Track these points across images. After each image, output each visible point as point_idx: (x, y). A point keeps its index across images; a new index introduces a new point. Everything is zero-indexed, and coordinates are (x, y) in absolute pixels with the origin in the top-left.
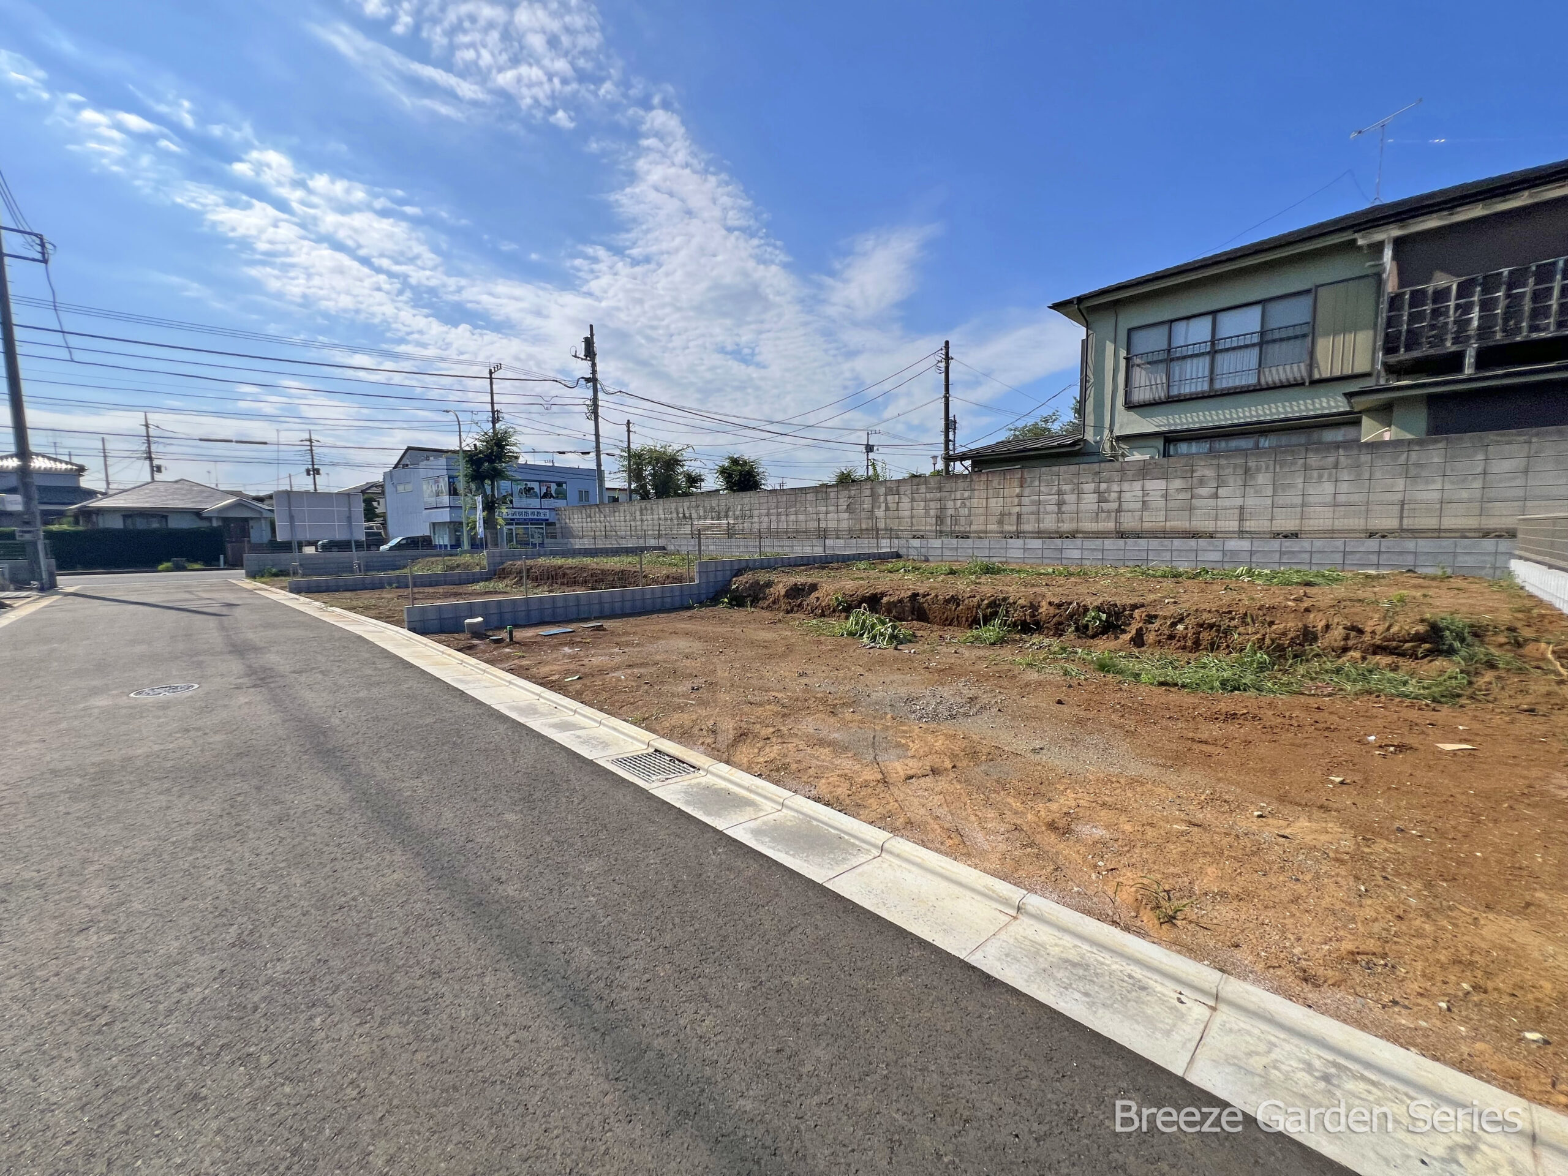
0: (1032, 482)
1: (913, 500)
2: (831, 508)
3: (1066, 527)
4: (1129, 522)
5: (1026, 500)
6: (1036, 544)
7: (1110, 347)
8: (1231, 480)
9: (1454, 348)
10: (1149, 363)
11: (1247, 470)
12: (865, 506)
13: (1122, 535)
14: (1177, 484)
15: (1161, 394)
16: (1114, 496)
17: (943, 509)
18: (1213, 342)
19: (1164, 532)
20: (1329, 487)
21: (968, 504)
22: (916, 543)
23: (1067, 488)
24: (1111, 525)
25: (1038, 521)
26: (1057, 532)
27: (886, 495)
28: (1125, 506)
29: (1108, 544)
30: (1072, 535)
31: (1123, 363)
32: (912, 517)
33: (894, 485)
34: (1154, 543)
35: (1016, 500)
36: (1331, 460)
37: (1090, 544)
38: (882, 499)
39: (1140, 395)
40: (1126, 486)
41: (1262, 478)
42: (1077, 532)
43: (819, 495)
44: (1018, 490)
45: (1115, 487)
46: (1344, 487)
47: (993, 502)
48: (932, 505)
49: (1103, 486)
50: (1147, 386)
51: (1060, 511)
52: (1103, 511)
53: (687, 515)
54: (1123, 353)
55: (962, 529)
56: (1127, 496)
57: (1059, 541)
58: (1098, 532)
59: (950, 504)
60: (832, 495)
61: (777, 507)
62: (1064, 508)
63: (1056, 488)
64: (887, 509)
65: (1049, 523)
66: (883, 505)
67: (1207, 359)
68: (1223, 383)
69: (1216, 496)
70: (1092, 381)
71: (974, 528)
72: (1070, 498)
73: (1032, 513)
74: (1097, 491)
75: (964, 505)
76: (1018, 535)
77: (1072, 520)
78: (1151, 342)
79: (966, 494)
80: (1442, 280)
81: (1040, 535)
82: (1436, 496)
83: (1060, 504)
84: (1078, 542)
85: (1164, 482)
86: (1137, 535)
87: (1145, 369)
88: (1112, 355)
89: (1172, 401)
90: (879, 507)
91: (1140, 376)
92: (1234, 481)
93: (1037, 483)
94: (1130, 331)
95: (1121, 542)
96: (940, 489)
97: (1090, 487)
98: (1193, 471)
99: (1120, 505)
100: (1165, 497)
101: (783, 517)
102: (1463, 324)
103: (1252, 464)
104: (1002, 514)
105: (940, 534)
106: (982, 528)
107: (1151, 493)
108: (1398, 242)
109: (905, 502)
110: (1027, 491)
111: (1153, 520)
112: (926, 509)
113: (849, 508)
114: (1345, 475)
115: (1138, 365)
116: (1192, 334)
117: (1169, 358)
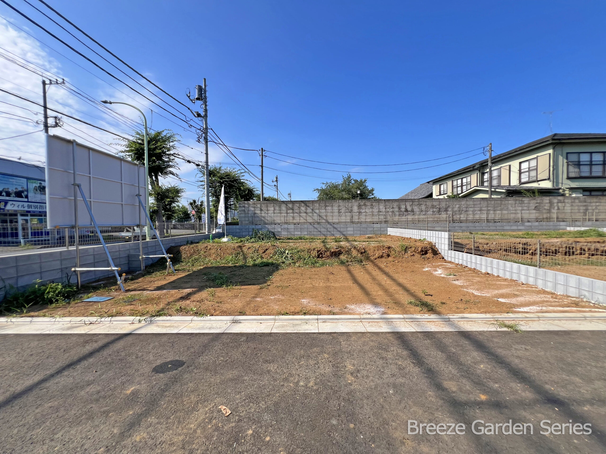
2: (525, 208)
7: (561, 158)
10: (574, 165)
12: (546, 207)
15: (577, 175)
18: (592, 162)
27: (558, 203)
31: (565, 164)
39: (572, 175)
43: (517, 202)
48: (581, 208)
50: (574, 172)
53: (409, 209)
54: (565, 161)
60: (526, 202)
61: (487, 207)
64: (558, 209)
66: (556, 208)
67: (590, 167)
68: (594, 174)
70: (555, 168)
78: (573, 158)
87: (573, 167)
88: (561, 160)
89: (582, 178)
90: (554, 208)
91: (571, 169)
94: (567, 153)
101: (492, 212)
113: (536, 208)
115: (571, 165)
116: (585, 158)
117: (578, 164)
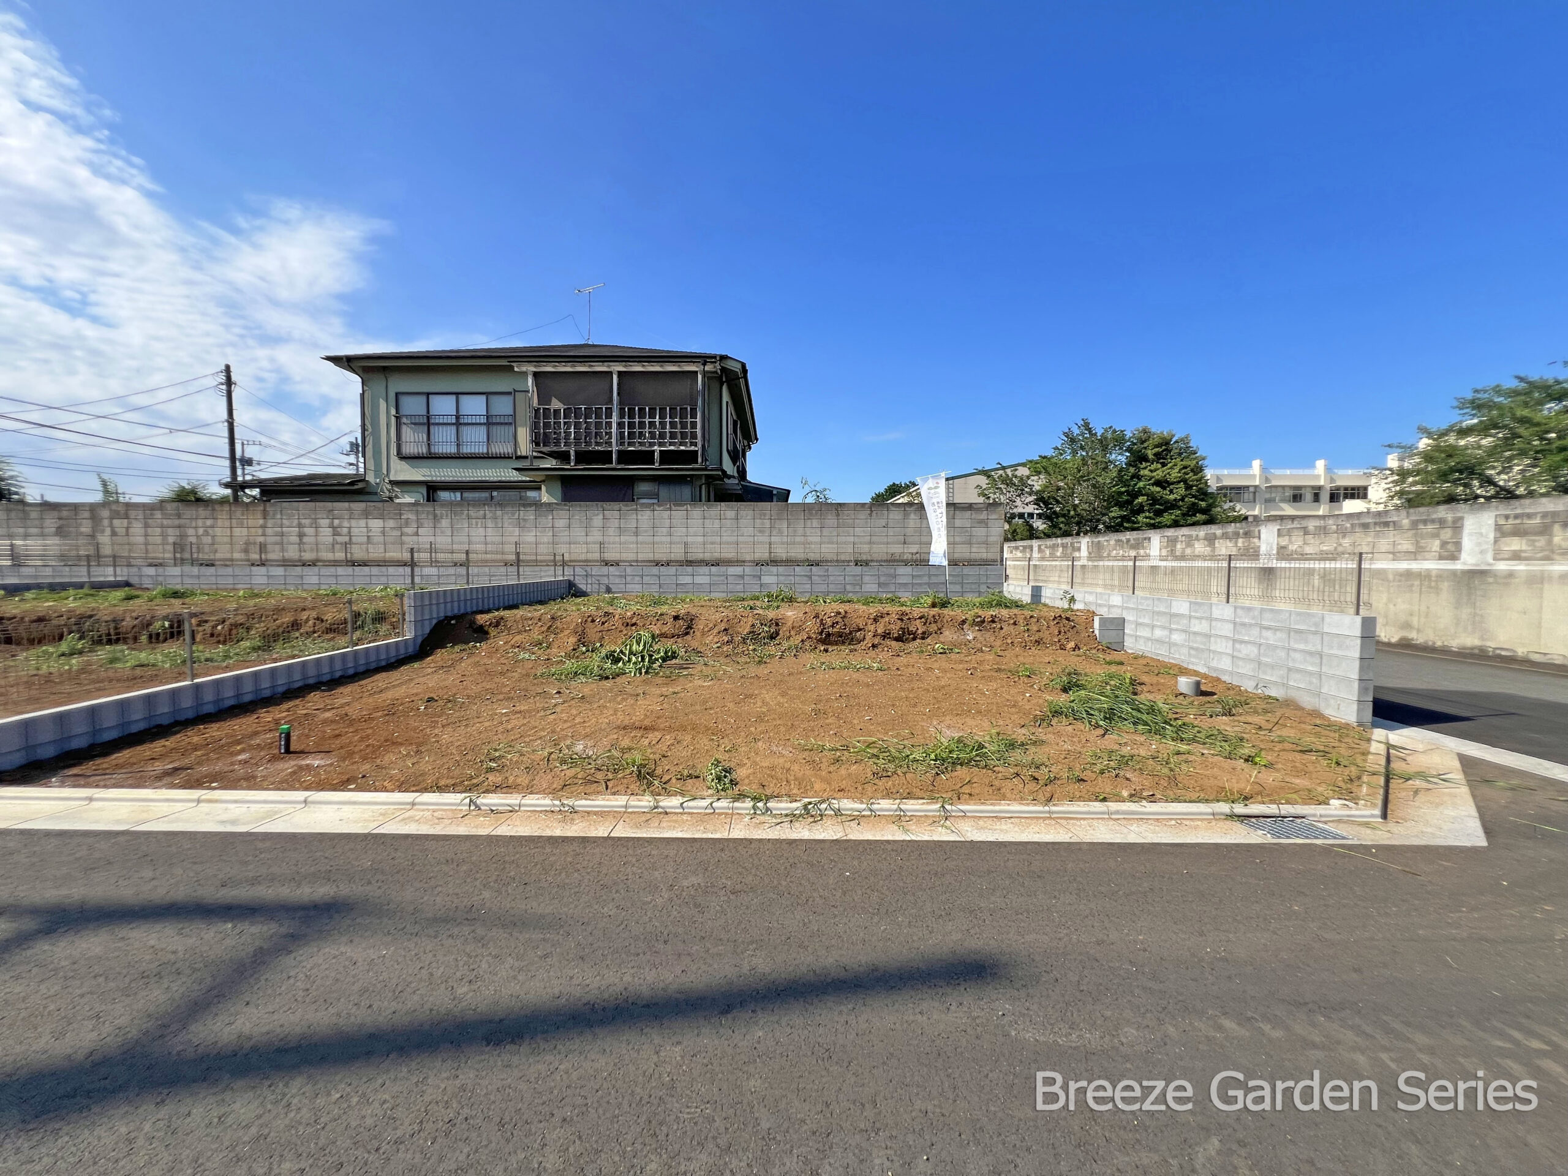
0: (274, 515)
1: (146, 526)
3: (308, 556)
4: (358, 553)
5: (269, 531)
6: (279, 571)
7: (383, 405)
8: (426, 523)
9: (564, 449)
10: (415, 424)
11: (435, 516)
12: (83, 530)
13: (353, 563)
14: (391, 523)
15: (424, 450)
16: (345, 530)
17: (183, 536)
18: (458, 417)
19: (385, 561)
20: (481, 531)
21: (210, 531)
22: (151, 571)
23: (307, 522)
24: (340, 555)
25: (283, 550)
26: (300, 561)
28: (354, 539)
29: (340, 571)
30: (313, 563)
31: (393, 420)
32: (146, 544)
33: (121, 509)
34: (375, 570)
35: (260, 531)
36: (482, 512)
37: (326, 571)
38: (106, 522)
39: (409, 449)
40: (354, 523)
41: (445, 523)
42: (318, 560)
43: (13, 515)
44: (261, 522)
45: (346, 524)
46: (490, 531)
47: (237, 531)
48: (170, 531)
49: (336, 522)
50: (413, 441)
51: (301, 543)
52: (337, 543)
54: (393, 412)
55: (206, 557)
56: (355, 531)
57: (299, 569)
58: (335, 561)
59: (191, 532)
62: (305, 539)
63: (296, 522)
64: (114, 534)
65: (292, 553)
66: (108, 531)
67: (454, 428)
68: (466, 450)
69: (417, 534)
70: (370, 430)
71: (218, 556)
72: (310, 531)
73: (276, 544)
74: (331, 526)
75: (206, 534)
76: (262, 564)
77: (312, 550)
78: (414, 407)
79: (209, 522)
80: (556, 404)
81: (286, 563)
82: (533, 539)
83: (301, 535)
84: (316, 569)
85: (381, 521)
86: (364, 564)
87: (411, 428)
88: (384, 412)
89: (431, 457)
90: (103, 531)
91: (408, 433)
92: (428, 523)
93: (279, 516)
94: (397, 394)
95: (350, 569)
96: (179, 516)
97: (327, 522)
98: (401, 514)
99: (350, 539)
100: (383, 533)
102: (568, 434)
103: (438, 512)
104: (247, 543)
105: (179, 562)
106: (228, 556)
107: (373, 530)
108: (536, 375)
109: (137, 528)
110: (270, 523)
111: (376, 552)
112: (164, 536)
114: (490, 524)
115: (405, 424)
116: (443, 406)
117: (428, 423)
